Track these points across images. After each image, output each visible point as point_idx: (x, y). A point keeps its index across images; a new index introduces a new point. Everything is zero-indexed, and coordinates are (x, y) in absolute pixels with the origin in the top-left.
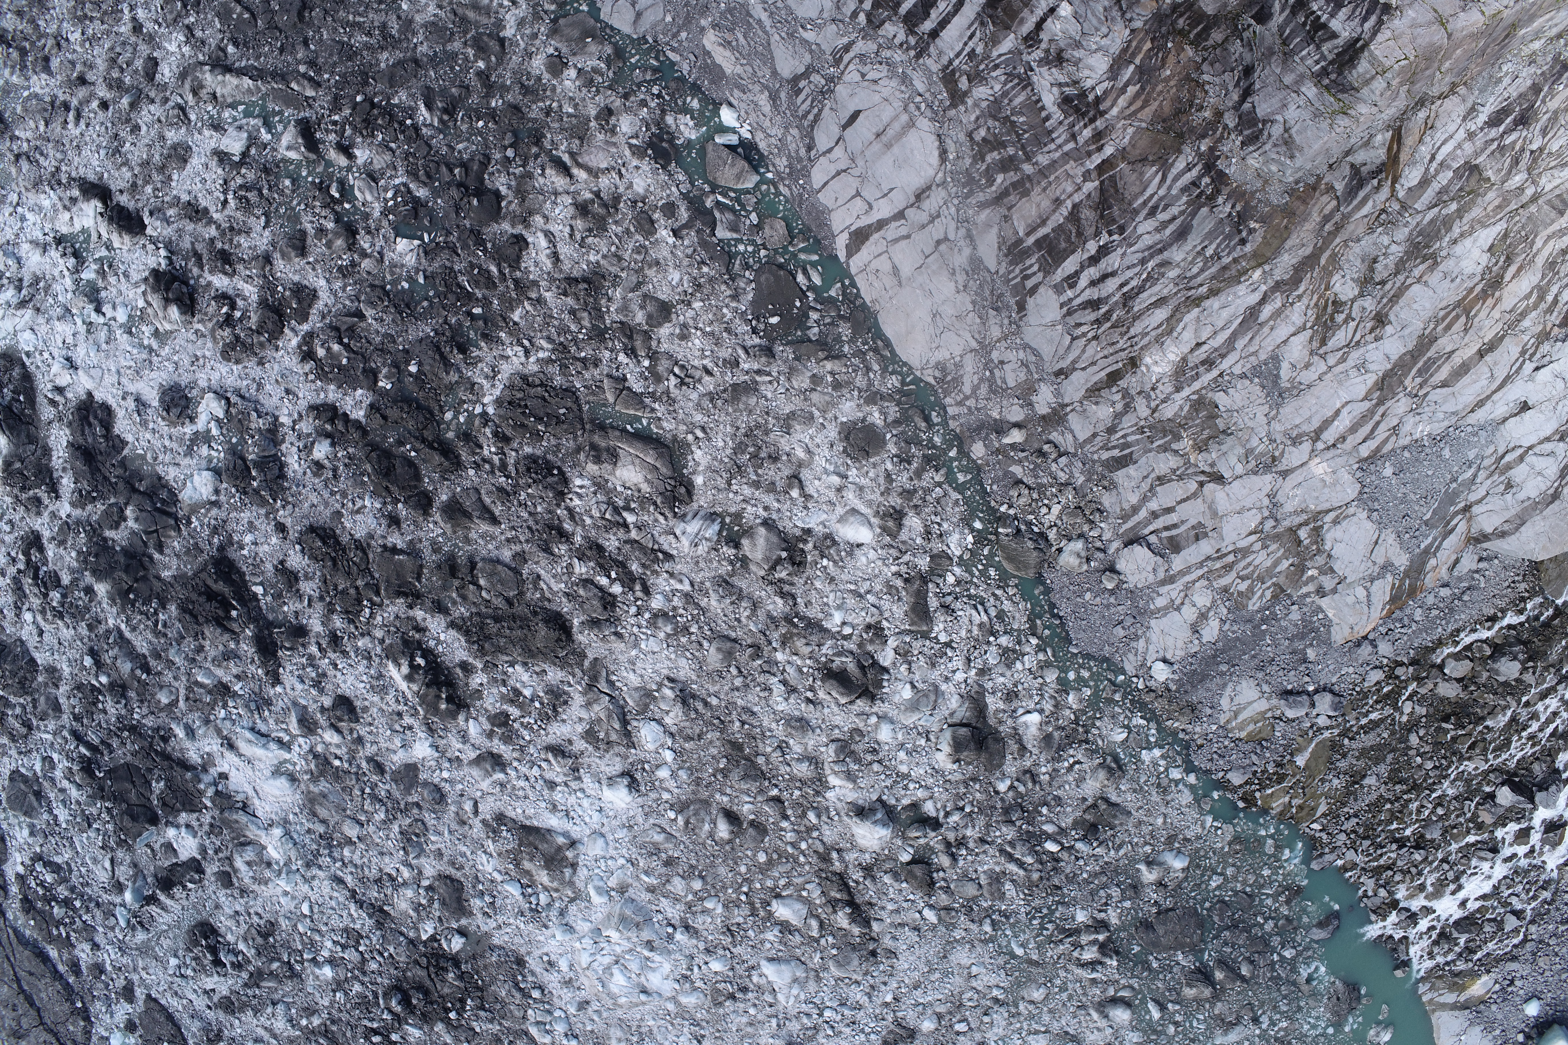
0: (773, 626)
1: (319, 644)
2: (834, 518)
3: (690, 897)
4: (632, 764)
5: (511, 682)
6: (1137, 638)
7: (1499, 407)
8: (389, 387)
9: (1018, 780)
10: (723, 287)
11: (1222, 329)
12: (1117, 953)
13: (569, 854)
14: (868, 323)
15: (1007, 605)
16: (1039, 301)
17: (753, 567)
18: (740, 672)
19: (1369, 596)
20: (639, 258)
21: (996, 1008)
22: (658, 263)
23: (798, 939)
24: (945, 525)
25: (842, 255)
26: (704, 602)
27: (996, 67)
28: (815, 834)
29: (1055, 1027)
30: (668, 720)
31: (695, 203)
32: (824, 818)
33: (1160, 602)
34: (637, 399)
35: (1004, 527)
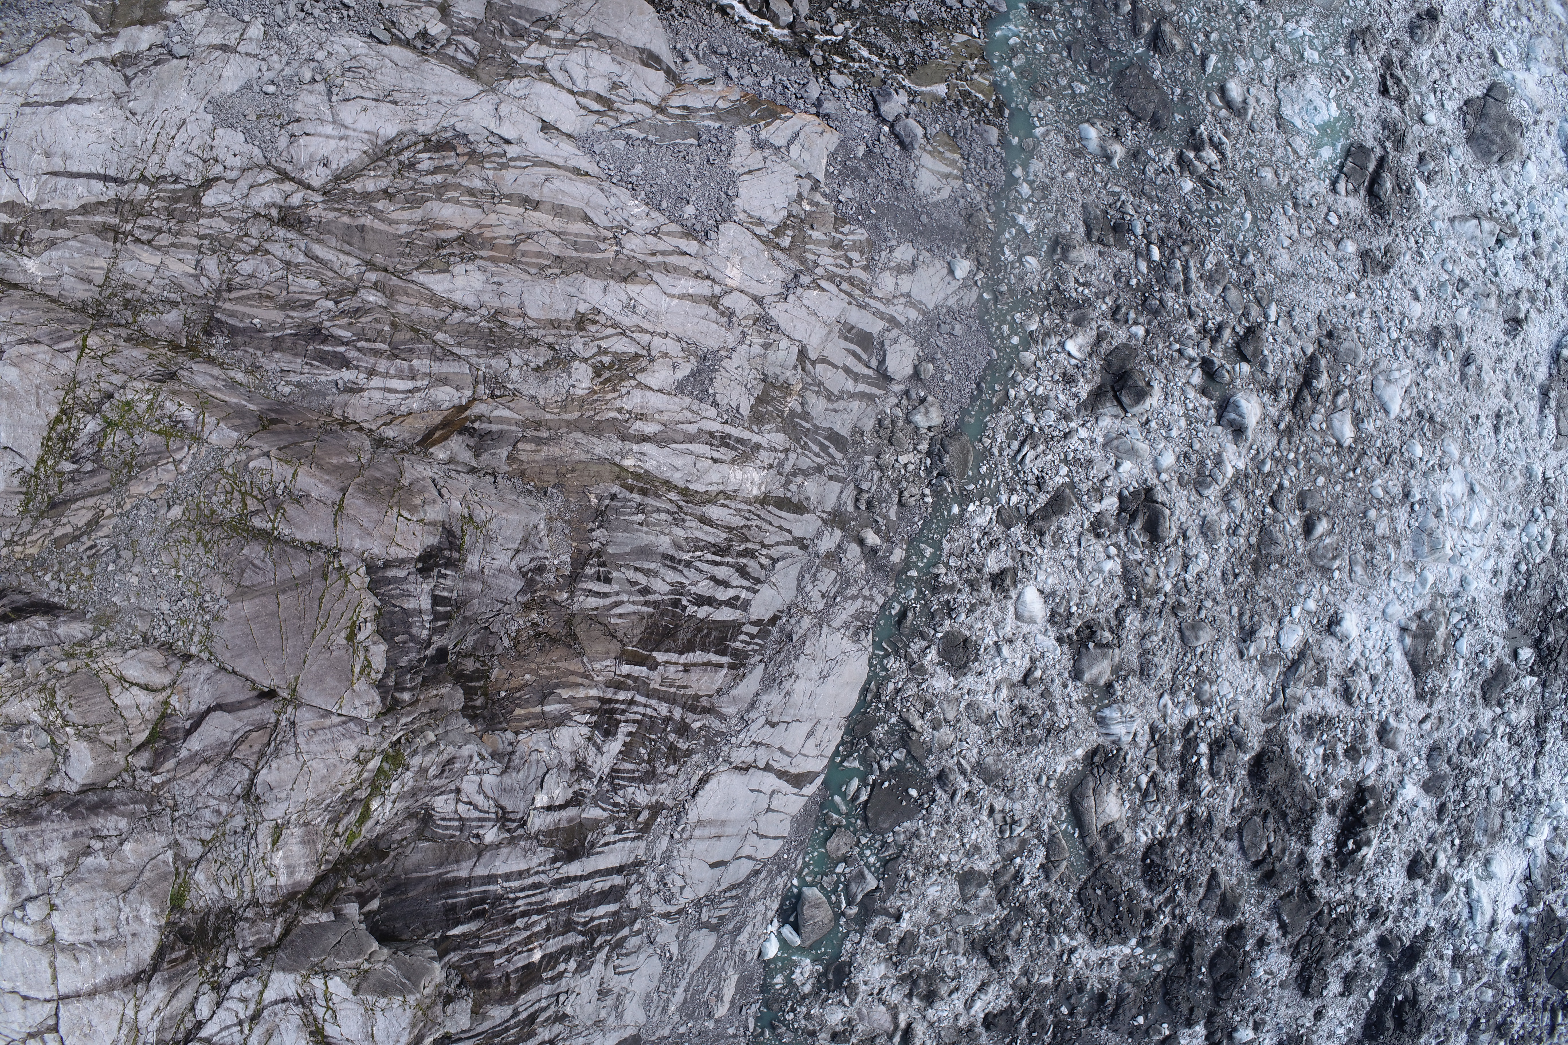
0: (1151, 611)
1: (1383, 923)
2: (1034, 629)
3: (1385, 511)
4: (1320, 633)
5: (1321, 768)
6: (949, 309)
7: (566, 152)
8: (1165, 1025)
9: (1127, 321)
10: (915, 849)
11: (692, 453)
12: (1193, 132)
13: (1414, 626)
14: (860, 718)
15: (1001, 437)
16: (763, 611)
17: (1117, 660)
18: (1200, 608)
19: (790, 142)
20: (938, 928)
21: (1301, 202)
22: (933, 911)
23: (1359, 404)
24: (976, 535)
25: (819, 781)
26: (1169, 676)
27: (615, 805)
28: (1277, 454)
29: (1280, 140)
30: (1272, 633)
31: (862, 921)
32: (1261, 457)
33: (913, 314)
34: (1051, 846)
35: (945, 489)
